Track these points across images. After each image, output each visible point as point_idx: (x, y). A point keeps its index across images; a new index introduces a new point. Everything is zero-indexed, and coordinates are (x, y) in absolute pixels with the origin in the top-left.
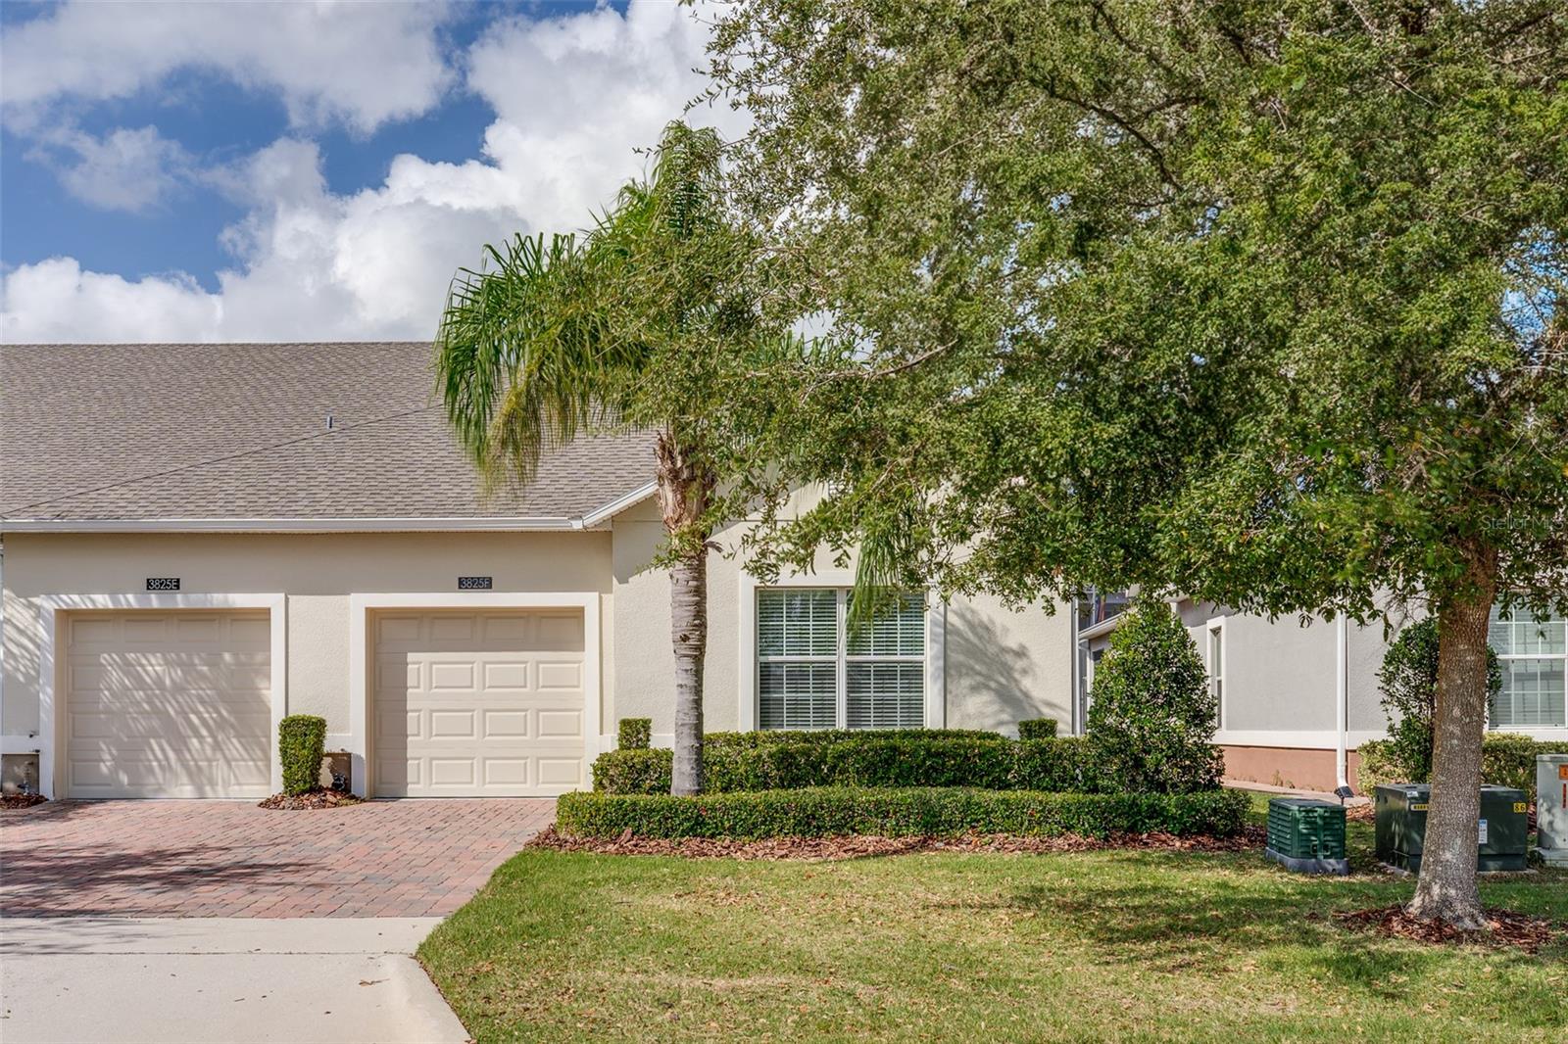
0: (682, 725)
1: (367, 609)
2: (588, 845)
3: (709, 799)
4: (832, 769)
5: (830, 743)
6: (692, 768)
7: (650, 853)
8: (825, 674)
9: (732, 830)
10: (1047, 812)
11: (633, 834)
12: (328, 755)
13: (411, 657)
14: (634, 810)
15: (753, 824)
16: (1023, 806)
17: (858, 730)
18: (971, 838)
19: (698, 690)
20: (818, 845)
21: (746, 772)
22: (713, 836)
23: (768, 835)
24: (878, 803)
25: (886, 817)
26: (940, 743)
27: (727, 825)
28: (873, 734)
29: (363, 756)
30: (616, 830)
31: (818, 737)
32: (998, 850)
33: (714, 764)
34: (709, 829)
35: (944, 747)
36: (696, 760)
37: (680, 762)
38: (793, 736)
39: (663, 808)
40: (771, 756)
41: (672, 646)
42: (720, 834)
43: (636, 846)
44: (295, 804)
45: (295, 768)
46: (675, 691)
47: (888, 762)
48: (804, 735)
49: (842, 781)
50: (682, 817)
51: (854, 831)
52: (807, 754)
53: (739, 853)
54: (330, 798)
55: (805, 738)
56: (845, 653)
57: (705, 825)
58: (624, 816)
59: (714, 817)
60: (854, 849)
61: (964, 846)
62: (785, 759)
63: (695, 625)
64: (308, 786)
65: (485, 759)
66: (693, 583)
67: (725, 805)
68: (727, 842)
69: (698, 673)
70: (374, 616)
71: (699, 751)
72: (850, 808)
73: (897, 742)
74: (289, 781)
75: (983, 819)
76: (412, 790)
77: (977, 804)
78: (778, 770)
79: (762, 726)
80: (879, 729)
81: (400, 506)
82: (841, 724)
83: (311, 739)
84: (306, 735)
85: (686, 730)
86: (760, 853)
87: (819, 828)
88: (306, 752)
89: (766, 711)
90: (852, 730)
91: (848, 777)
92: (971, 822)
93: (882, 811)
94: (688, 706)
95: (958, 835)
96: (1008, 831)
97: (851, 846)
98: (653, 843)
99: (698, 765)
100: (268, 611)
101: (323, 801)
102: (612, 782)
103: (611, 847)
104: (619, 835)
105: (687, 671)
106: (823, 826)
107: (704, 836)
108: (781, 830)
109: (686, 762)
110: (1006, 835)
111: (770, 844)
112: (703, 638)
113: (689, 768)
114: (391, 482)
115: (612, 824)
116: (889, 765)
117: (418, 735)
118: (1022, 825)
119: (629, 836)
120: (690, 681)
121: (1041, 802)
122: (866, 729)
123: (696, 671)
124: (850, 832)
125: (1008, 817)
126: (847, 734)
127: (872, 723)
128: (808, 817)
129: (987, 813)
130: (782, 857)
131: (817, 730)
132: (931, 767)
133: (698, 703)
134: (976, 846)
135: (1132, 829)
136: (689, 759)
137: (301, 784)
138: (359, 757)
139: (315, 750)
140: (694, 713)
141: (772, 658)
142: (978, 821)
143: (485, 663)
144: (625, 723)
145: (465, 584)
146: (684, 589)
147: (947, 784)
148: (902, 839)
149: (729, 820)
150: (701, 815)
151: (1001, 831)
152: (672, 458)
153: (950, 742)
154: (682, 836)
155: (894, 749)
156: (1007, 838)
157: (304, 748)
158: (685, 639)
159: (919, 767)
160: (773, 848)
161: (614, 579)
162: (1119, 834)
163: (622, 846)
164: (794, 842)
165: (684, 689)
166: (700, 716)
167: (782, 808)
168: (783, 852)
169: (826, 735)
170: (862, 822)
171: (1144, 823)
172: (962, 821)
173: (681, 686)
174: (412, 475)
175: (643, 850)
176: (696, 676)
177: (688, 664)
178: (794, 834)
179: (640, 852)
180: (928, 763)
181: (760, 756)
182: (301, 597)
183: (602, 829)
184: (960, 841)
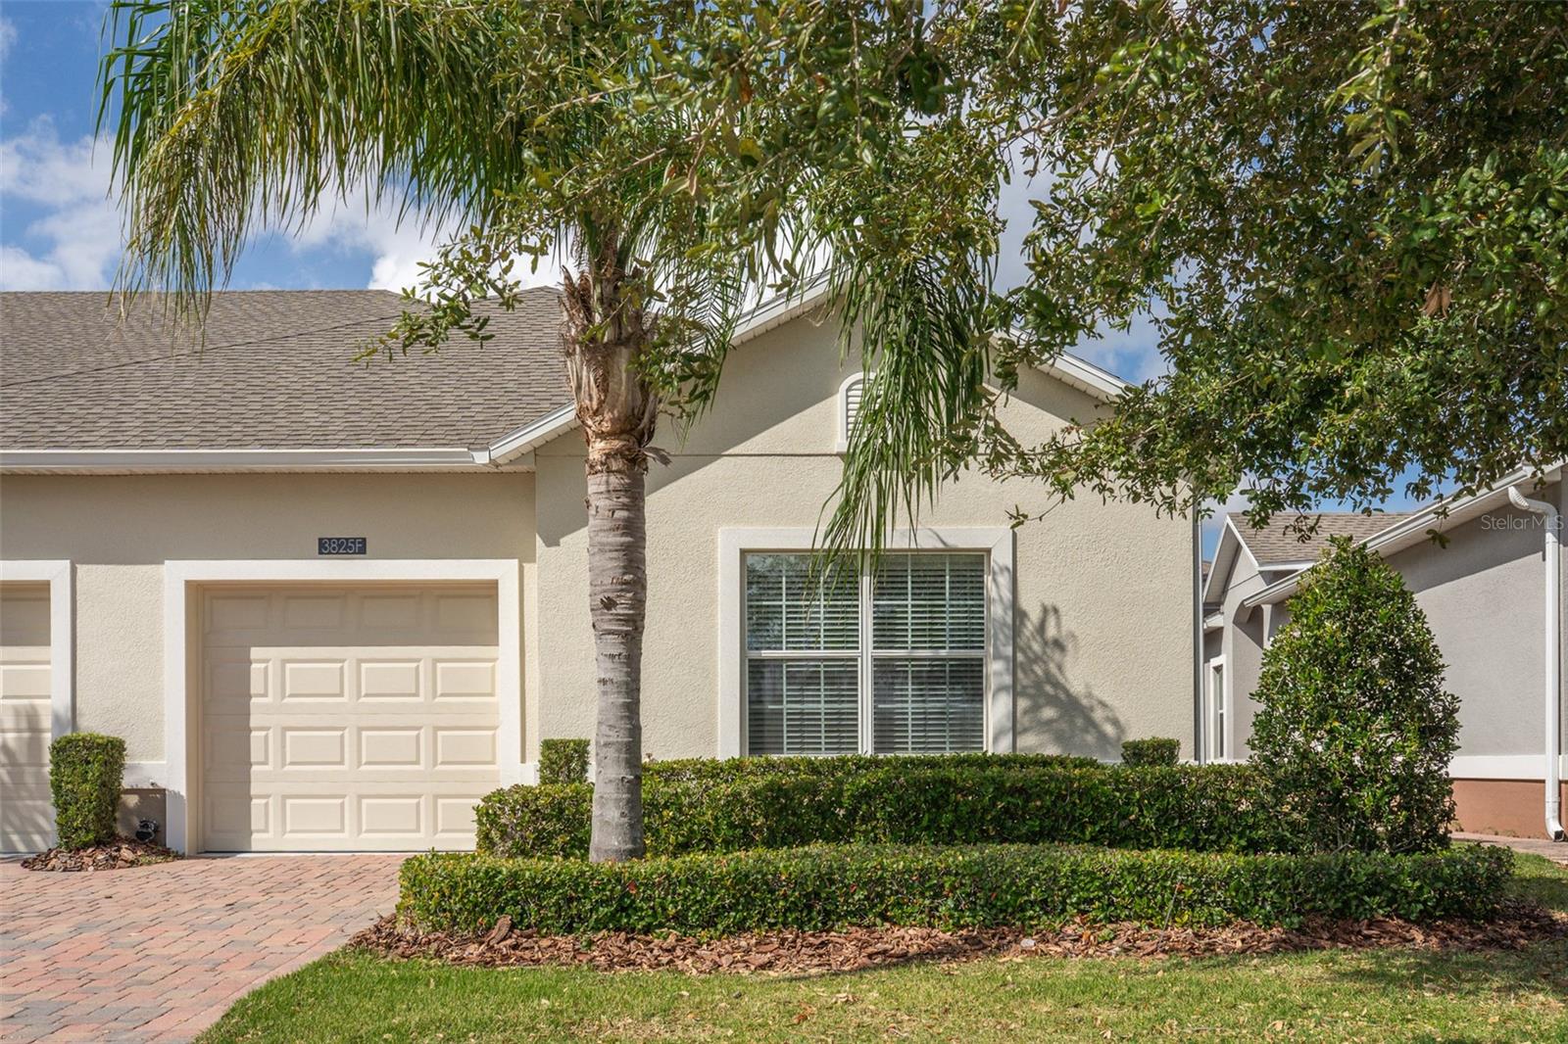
0: (606, 745)
1: (188, 583)
2: (434, 946)
3: (642, 867)
4: (852, 814)
5: (849, 774)
6: (623, 815)
7: (537, 961)
8: (843, 677)
9: (680, 919)
10: (1206, 885)
11: (513, 927)
12: (131, 791)
13: (256, 652)
14: (515, 887)
15: (717, 908)
16: (1166, 876)
17: (890, 755)
18: (1080, 931)
19: (631, 687)
20: (824, 944)
21: (716, 819)
22: (647, 930)
23: (741, 927)
24: (924, 874)
25: (936, 896)
26: (1015, 774)
27: (671, 911)
28: (912, 761)
29: (183, 793)
30: (483, 920)
31: (832, 767)
32: (1126, 950)
33: (666, 806)
34: (641, 919)
35: (1025, 779)
36: (629, 801)
37: (602, 806)
38: (792, 765)
39: (563, 883)
40: (754, 794)
41: (589, 618)
42: (661, 925)
43: (515, 947)
44: (71, 863)
45: (72, 810)
46: (597, 689)
47: (937, 804)
48: (810, 763)
49: (866, 833)
50: (595, 897)
51: (885, 918)
52: (812, 790)
53: (689, 961)
54: (126, 854)
55: (813, 768)
56: (871, 645)
57: (636, 910)
58: (498, 896)
59: (650, 899)
60: (885, 952)
61: (1069, 945)
62: (777, 800)
63: (626, 583)
64: (91, 836)
65: (361, 797)
66: (621, 514)
67: (668, 876)
68: (671, 940)
69: (631, 660)
70: (200, 594)
71: (635, 785)
72: (880, 881)
73: (952, 773)
74: (66, 830)
75: (1099, 899)
76: (258, 841)
77: (1088, 874)
78: (766, 817)
79: (752, 751)
80: (920, 755)
81: (236, 436)
82: (866, 747)
83: (95, 770)
84: (88, 763)
85: (611, 753)
86: (725, 961)
87: (827, 914)
88: (87, 787)
89: (758, 728)
90: (881, 756)
91: (874, 828)
92: (1078, 904)
93: (929, 885)
94: (614, 715)
95: (1057, 926)
96: (1139, 918)
97: (880, 946)
98: (545, 943)
99: (632, 809)
100: (45, 587)
101: (114, 858)
102: (504, 835)
103: (474, 950)
104: (489, 928)
105: (612, 656)
106: (833, 912)
107: (633, 930)
108: (762, 920)
109: (611, 804)
110: (1137, 924)
111: (743, 943)
112: (639, 604)
113: (617, 814)
114: (235, 410)
115: (479, 909)
116: (939, 808)
117: (265, 763)
118: (1162, 907)
119: (505, 930)
120: (618, 675)
121: (1194, 869)
122: (901, 755)
123: (628, 657)
124: (878, 921)
125: (1140, 896)
126: (875, 763)
127: (910, 746)
128: (807, 895)
129: (1105, 888)
130: (762, 967)
131: (830, 756)
132: (1006, 810)
133: (631, 710)
134: (1088, 944)
135: (1341, 913)
136: (618, 800)
137: (82, 833)
138: (177, 795)
139: (104, 784)
140: (624, 725)
141: (766, 654)
142: (1090, 901)
143: (361, 661)
144: (548, 745)
145: (328, 547)
146: (608, 524)
147: (1032, 838)
148: (964, 932)
149: (675, 903)
150: (628, 895)
151: (1128, 918)
152: (589, 312)
153: (1033, 772)
154: (596, 930)
155: (947, 782)
156: (1138, 930)
157: (86, 781)
158: (609, 604)
159: (985, 811)
160: (747, 952)
161: (538, 538)
162: (1321, 921)
163: (490, 948)
164: (784, 940)
165: (609, 687)
166: (635, 732)
167: (766, 883)
168: (765, 958)
169: (844, 762)
170: (898, 904)
171: (1362, 902)
172: (1064, 903)
173: (603, 682)
174: (267, 402)
175: (527, 954)
176: (628, 665)
177: (614, 644)
178: (785, 924)
179: (521, 959)
180: (1000, 805)
181: (736, 795)
182: (94, 567)
183: (460, 919)
184: (1059, 936)
